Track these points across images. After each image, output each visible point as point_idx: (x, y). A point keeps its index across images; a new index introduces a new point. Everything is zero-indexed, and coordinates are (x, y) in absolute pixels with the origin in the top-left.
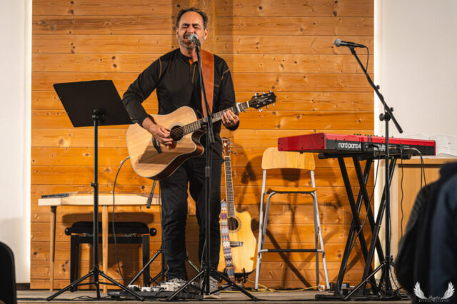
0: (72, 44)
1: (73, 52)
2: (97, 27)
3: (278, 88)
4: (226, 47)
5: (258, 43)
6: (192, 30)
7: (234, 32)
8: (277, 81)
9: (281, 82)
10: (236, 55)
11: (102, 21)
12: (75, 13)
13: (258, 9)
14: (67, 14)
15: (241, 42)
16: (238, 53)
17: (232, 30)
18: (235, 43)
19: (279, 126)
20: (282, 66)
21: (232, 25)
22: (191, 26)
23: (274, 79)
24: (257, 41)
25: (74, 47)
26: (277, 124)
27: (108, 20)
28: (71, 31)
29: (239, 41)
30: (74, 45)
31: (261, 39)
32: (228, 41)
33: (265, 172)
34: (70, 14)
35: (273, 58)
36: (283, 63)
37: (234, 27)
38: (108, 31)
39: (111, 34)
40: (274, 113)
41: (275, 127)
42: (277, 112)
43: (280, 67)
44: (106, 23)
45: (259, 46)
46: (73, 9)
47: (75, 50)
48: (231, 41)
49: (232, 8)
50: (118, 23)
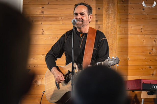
0: (43, 29)
1: (43, 34)
2: (56, 20)
3: (153, 53)
4: (124, 31)
5: (142, 29)
6: (79, 17)
7: (129, 23)
8: (152, 49)
9: (154, 50)
10: (129, 35)
11: (59, 17)
12: (45, 13)
13: (142, 10)
14: (40, 14)
15: (132, 28)
16: (131, 34)
17: (127, 22)
18: (129, 29)
19: (153, 75)
20: (155, 41)
21: (128, 19)
22: (79, 15)
23: (151, 49)
24: (141, 27)
25: (43, 31)
26: (152, 73)
27: (62, 17)
28: (42, 22)
29: (131, 28)
30: (43, 30)
31: (144, 26)
32: (125, 27)
33: (143, 100)
34: (42, 14)
35: (150, 37)
36: (155, 40)
37: (129, 20)
38: (61, 22)
39: (63, 24)
40: (150, 67)
41: (151, 75)
42: (152, 67)
43: (154, 42)
44: (60, 18)
45: (142, 30)
46: (43, 11)
47: (44, 33)
48: (127, 27)
49: (128, 10)
50: (67, 18)
